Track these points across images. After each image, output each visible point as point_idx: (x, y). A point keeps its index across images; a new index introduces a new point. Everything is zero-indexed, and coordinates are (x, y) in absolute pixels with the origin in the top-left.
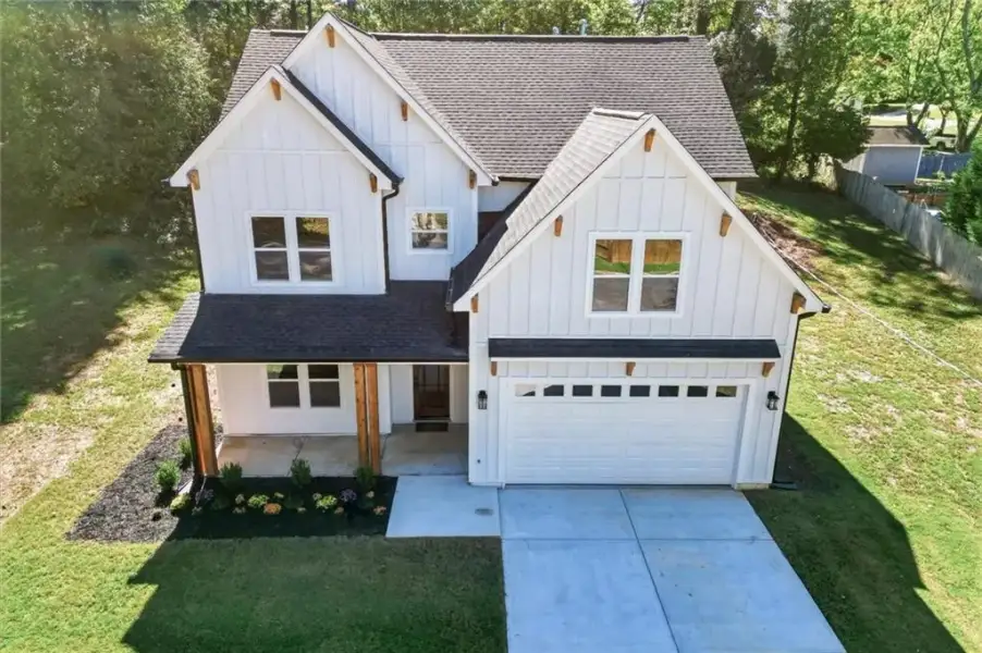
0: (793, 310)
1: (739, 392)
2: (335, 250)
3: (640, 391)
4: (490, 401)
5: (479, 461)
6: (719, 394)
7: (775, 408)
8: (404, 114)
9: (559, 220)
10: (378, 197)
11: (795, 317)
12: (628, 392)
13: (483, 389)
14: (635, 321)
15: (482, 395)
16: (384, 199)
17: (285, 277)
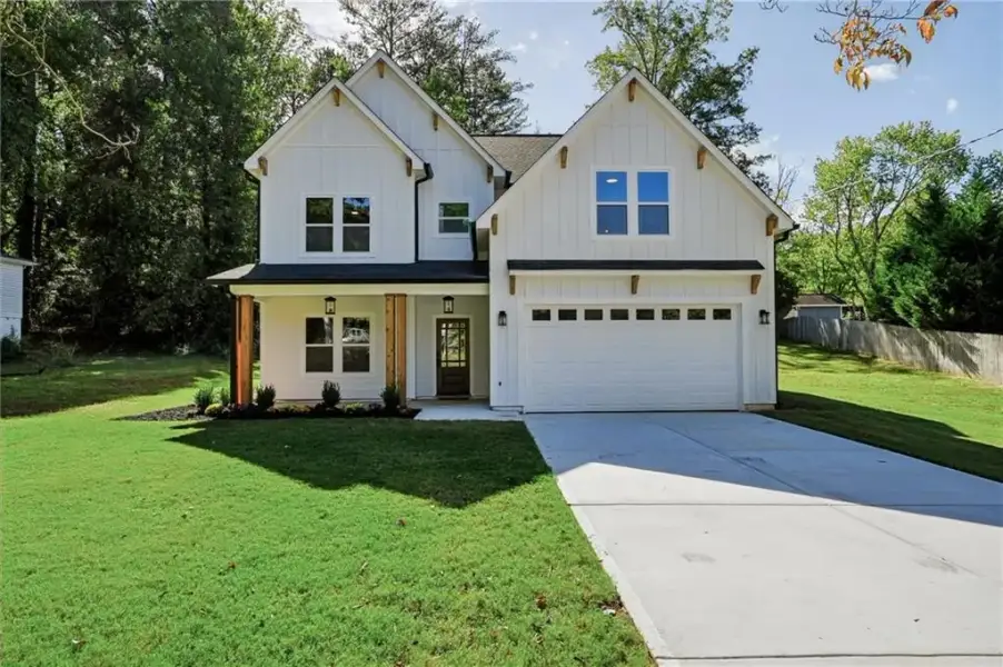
0: (768, 234)
1: (733, 313)
2: (374, 225)
3: (644, 314)
4: (510, 319)
5: (500, 384)
6: (715, 317)
7: (767, 323)
8: (435, 124)
9: (564, 150)
10: (412, 181)
11: (771, 239)
12: (635, 317)
13: (501, 310)
14: (633, 243)
15: (502, 314)
16: (417, 183)
17: (330, 248)
